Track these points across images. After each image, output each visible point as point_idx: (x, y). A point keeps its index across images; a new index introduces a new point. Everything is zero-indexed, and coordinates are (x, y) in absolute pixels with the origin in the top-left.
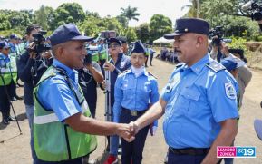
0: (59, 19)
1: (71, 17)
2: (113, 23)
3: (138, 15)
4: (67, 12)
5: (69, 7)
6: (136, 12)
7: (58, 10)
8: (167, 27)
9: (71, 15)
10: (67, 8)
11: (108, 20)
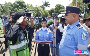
0: (14, 7)
1: (20, 7)
2: (39, 9)
3: (49, 5)
4: (18, 4)
5: (19, 2)
6: (48, 4)
7: (14, 4)
8: (63, 10)
9: (20, 6)
10: (18, 3)
11: (36, 7)
